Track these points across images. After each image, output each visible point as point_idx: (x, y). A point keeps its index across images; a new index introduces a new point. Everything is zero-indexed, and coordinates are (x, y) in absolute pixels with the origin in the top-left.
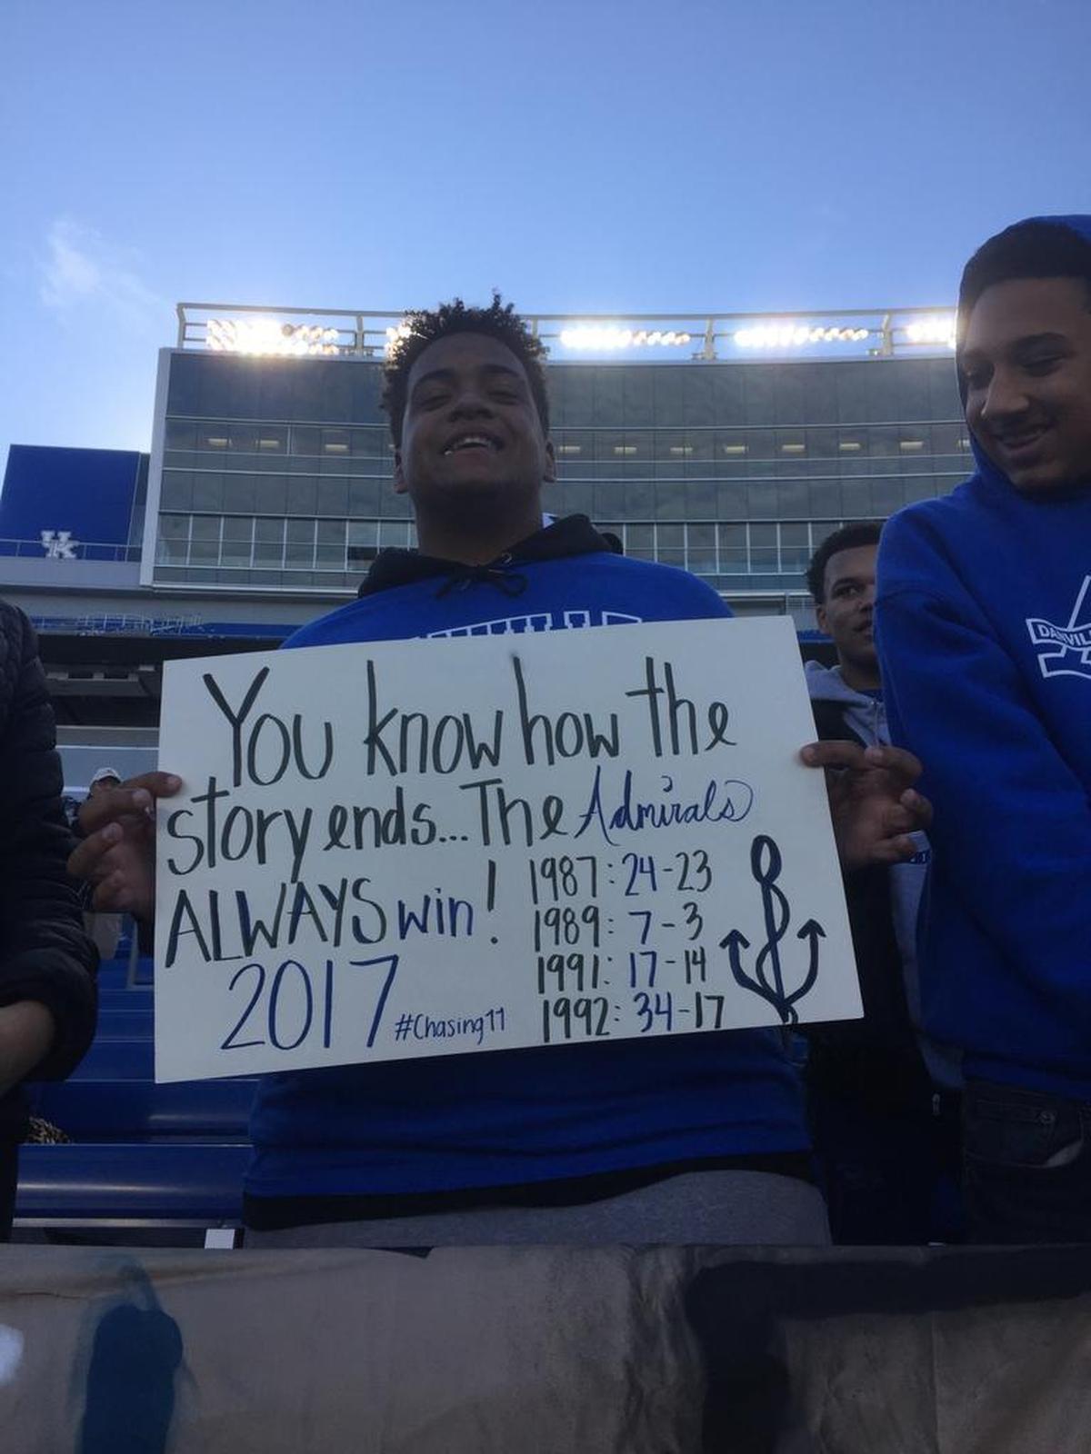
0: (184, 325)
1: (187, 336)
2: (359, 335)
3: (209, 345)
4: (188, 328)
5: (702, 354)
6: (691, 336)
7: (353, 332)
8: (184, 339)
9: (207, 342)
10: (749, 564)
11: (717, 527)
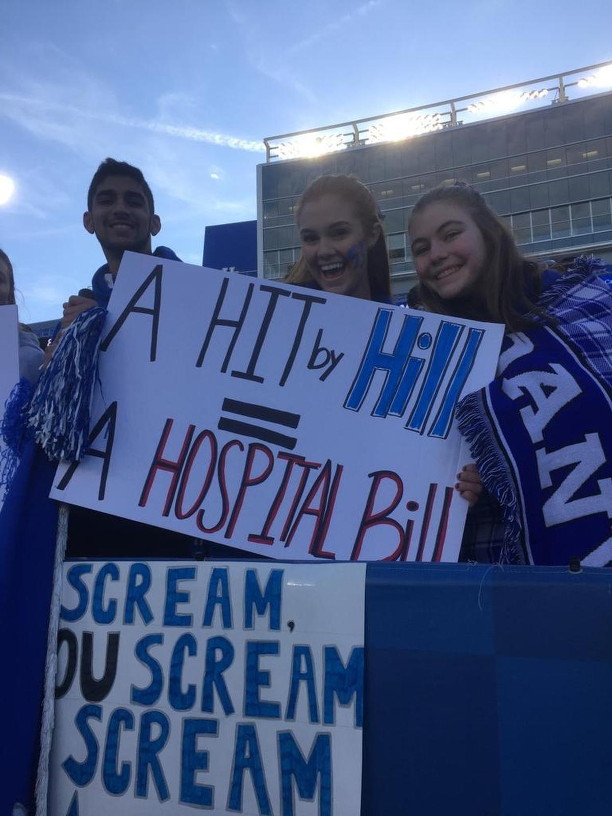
0: (269, 149)
1: (271, 155)
2: (356, 135)
3: (281, 158)
4: (271, 151)
5: (557, 100)
6: (548, 90)
7: (353, 133)
8: (270, 157)
9: (279, 157)
10: (592, 227)
11: (570, 207)
